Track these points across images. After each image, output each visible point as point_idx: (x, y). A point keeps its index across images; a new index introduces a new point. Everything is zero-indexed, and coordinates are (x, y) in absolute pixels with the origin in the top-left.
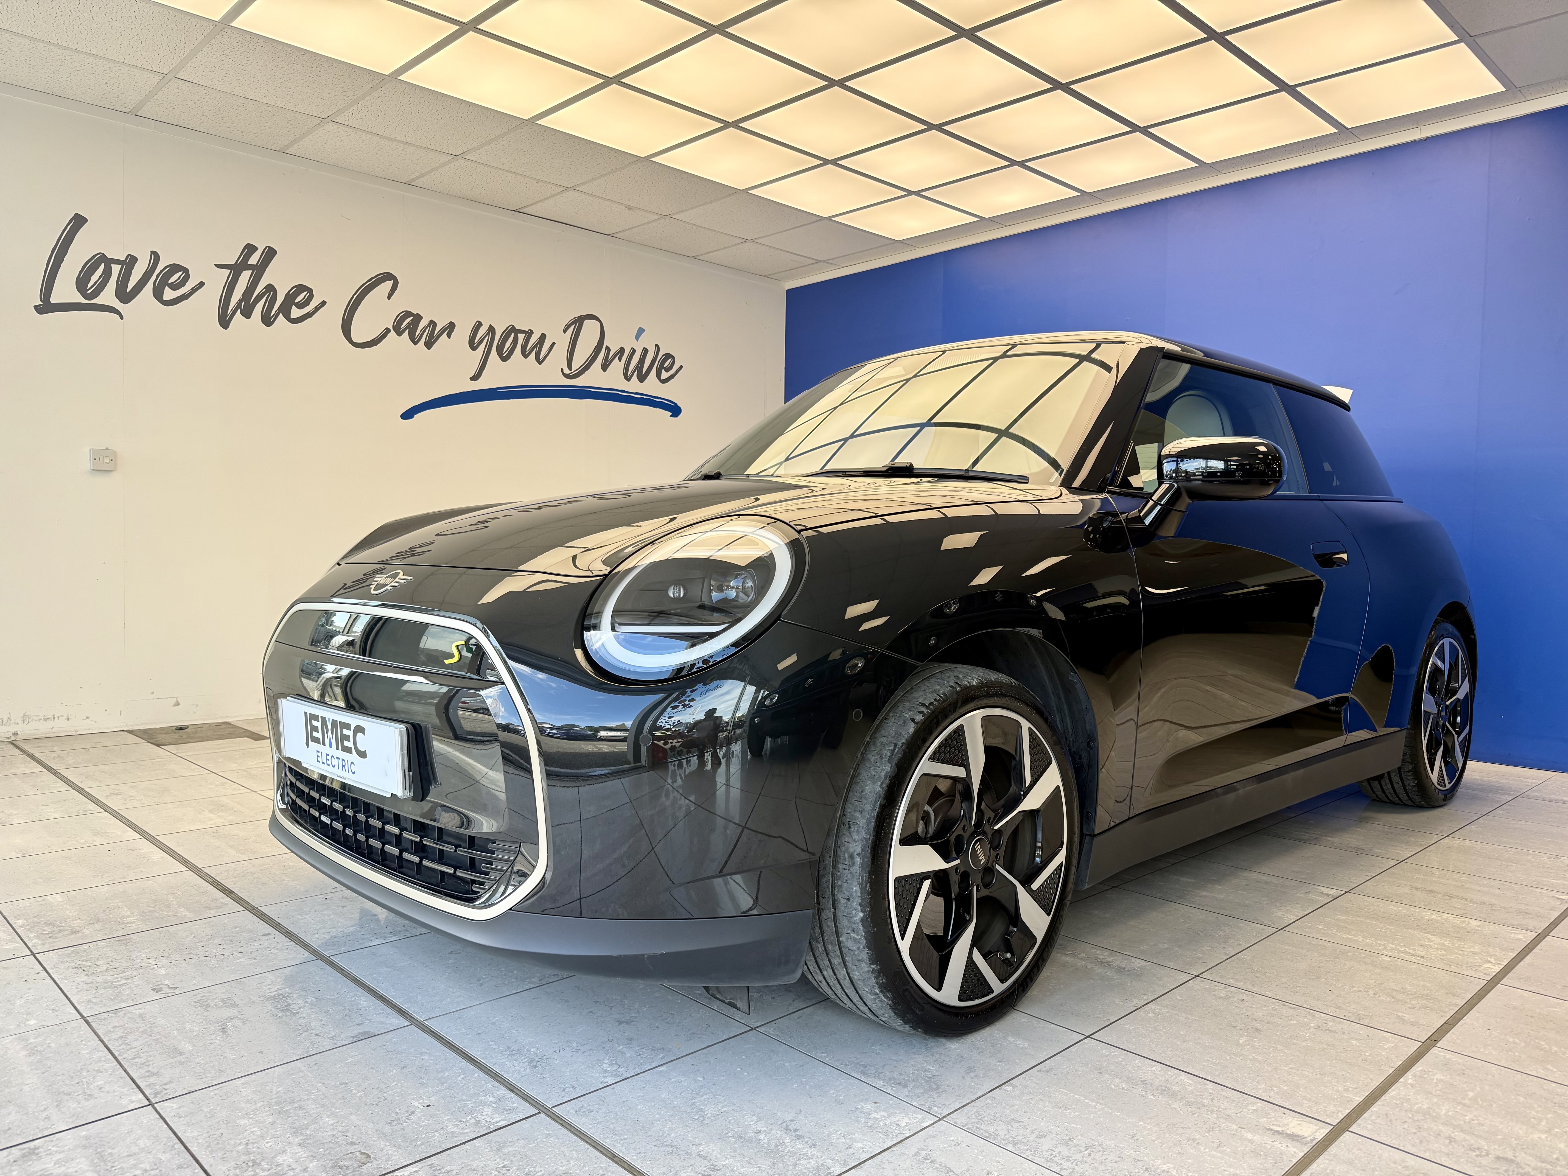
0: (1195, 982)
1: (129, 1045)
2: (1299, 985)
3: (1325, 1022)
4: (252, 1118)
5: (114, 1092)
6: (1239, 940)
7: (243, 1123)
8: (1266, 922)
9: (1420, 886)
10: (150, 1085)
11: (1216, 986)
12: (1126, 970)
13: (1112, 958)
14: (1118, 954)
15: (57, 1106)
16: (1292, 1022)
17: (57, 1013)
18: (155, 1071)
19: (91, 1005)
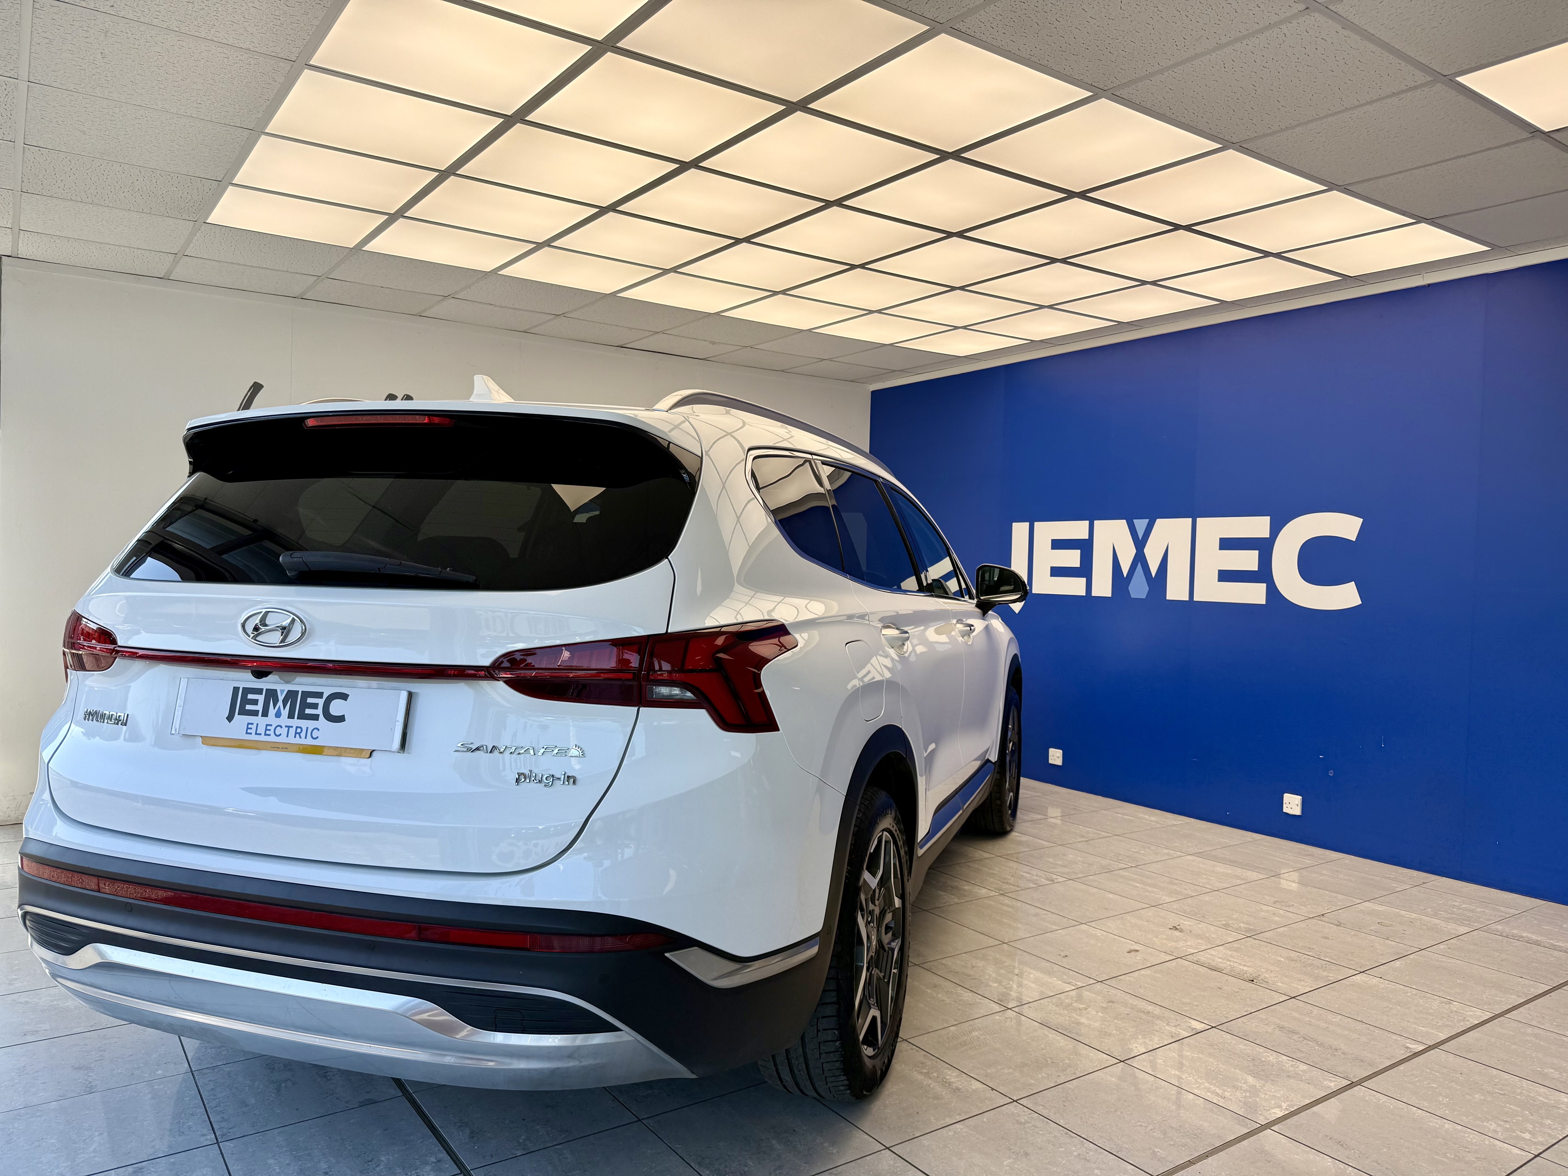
0: (1009, 1107)
1: (216, 1096)
2: (1094, 1116)
3: (1088, 1151)
4: (276, 1159)
5: (197, 1131)
6: (1077, 1069)
7: (270, 1162)
8: (1115, 1054)
9: (1286, 1026)
10: (221, 1128)
11: (1024, 1112)
12: (961, 1091)
13: (957, 1079)
14: (964, 1075)
15: (161, 1138)
16: (1061, 1149)
17: (176, 1066)
18: (226, 1117)
19: (200, 1061)
